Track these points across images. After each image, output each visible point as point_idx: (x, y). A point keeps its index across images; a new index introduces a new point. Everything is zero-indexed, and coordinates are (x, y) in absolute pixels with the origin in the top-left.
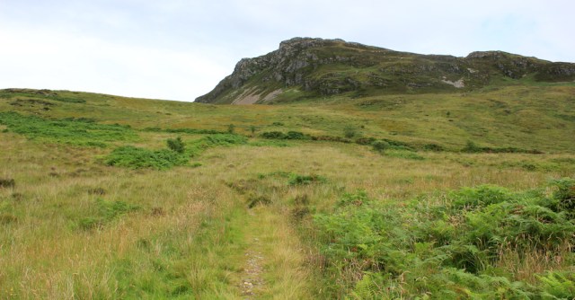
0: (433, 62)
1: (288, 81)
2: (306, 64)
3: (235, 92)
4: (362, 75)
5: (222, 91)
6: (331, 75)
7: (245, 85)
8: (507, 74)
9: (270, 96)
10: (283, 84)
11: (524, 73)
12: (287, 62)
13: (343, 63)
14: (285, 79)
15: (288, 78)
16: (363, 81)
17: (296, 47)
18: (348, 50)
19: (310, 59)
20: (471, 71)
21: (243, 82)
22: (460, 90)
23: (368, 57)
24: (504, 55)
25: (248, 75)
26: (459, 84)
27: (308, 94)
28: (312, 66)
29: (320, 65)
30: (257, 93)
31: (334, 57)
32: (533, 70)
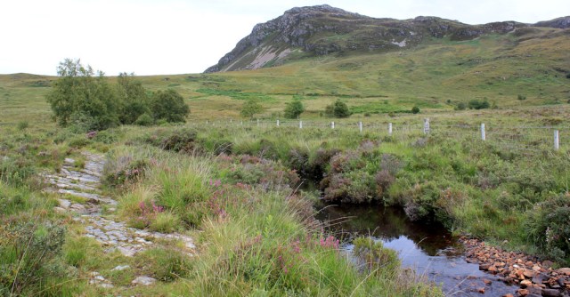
0: (387, 29)
1: (293, 43)
2: (305, 32)
3: (255, 50)
4: (341, 40)
5: (245, 48)
6: (322, 41)
7: (262, 44)
8: (434, 35)
9: (282, 55)
10: (289, 45)
11: (445, 34)
12: (291, 28)
13: (329, 30)
14: (291, 41)
15: (293, 41)
16: (343, 46)
17: (296, 17)
18: (332, 21)
19: (308, 27)
20: (412, 33)
21: (260, 41)
22: (403, 48)
23: (345, 26)
24: (436, 20)
25: (263, 36)
26: (402, 44)
27: (309, 54)
28: (309, 34)
29: (314, 33)
30: (273, 52)
31: (323, 26)
32: (450, 32)
